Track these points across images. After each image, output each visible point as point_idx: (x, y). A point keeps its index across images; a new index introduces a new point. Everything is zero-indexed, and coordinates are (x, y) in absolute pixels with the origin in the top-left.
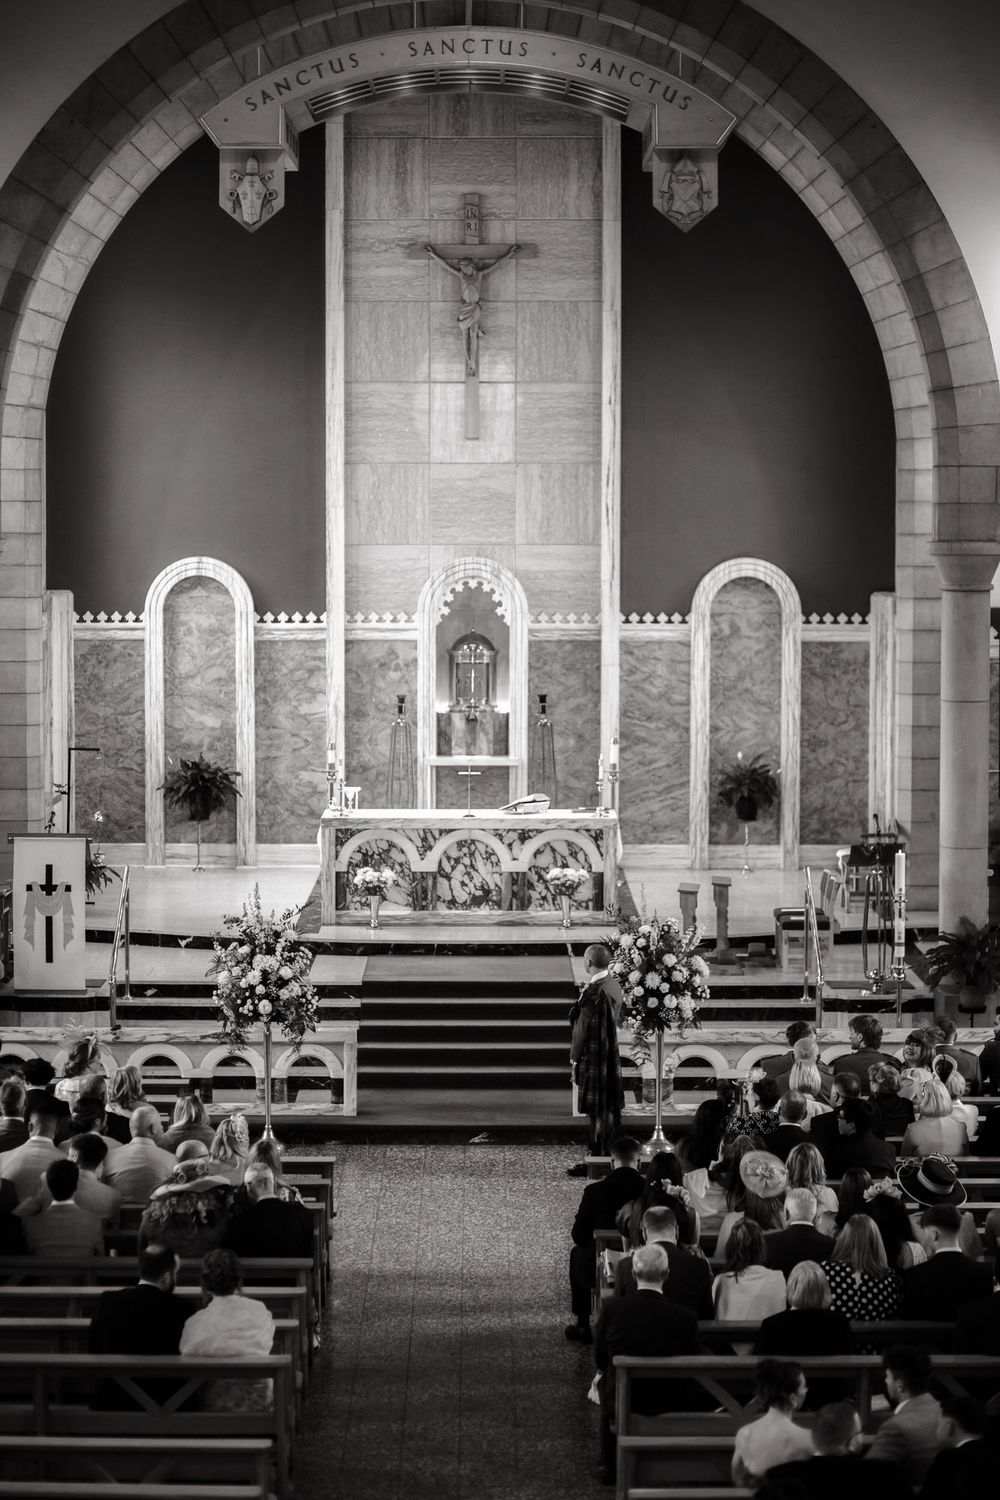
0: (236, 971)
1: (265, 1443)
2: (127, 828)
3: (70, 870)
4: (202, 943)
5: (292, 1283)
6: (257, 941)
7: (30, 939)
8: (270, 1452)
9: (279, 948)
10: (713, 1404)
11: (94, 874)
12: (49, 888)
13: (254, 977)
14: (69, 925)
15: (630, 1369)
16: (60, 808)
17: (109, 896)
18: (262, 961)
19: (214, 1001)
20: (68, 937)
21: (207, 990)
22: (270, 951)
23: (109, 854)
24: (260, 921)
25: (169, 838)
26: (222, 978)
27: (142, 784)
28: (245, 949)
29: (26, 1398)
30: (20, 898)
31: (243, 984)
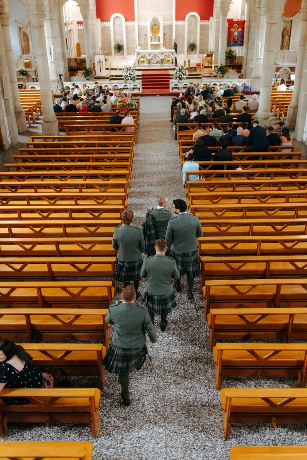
0: (126, 73)
1: (133, 135)
2: (109, 54)
3: (103, 60)
4: (121, 70)
5: (135, 115)
6: (129, 69)
7: (98, 69)
8: (134, 136)
9: (131, 70)
10: (189, 129)
11: (106, 60)
12: (100, 62)
13: (128, 74)
14: (103, 67)
15: (179, 125)
16: (101, 51)
17: (108, 63)
18: (129, 72)
19: (123, 77)
20: (103, 69)
21: (121, 76)
22: (130, 70)
23: (107, 57)
24: (128, 66)
25: (115, 55)
26: (124, 74)
27: (111, 47)
28: (127, 70)
29: (102, 130)
30: (96, 64)
31: (126, 75)
